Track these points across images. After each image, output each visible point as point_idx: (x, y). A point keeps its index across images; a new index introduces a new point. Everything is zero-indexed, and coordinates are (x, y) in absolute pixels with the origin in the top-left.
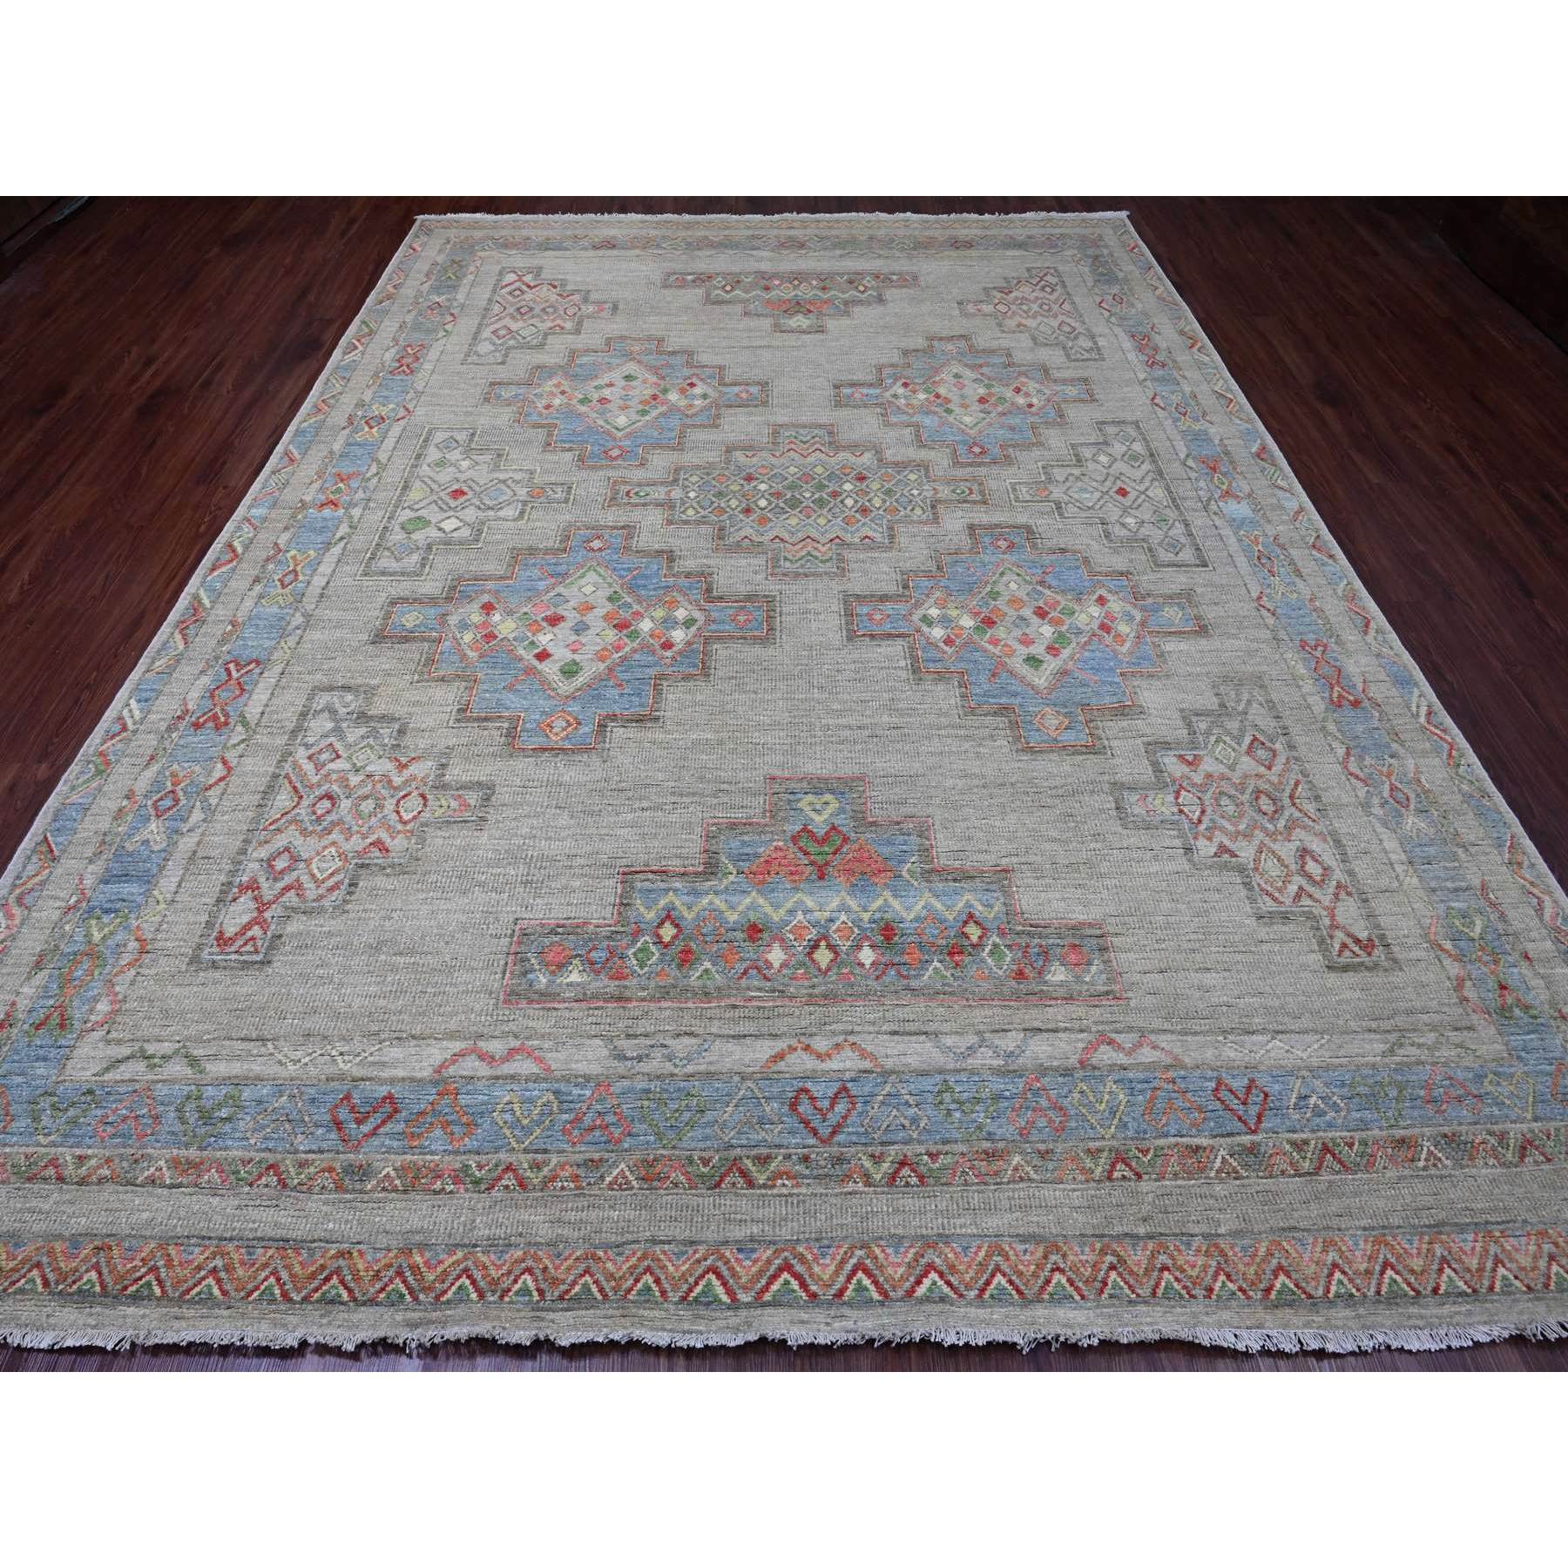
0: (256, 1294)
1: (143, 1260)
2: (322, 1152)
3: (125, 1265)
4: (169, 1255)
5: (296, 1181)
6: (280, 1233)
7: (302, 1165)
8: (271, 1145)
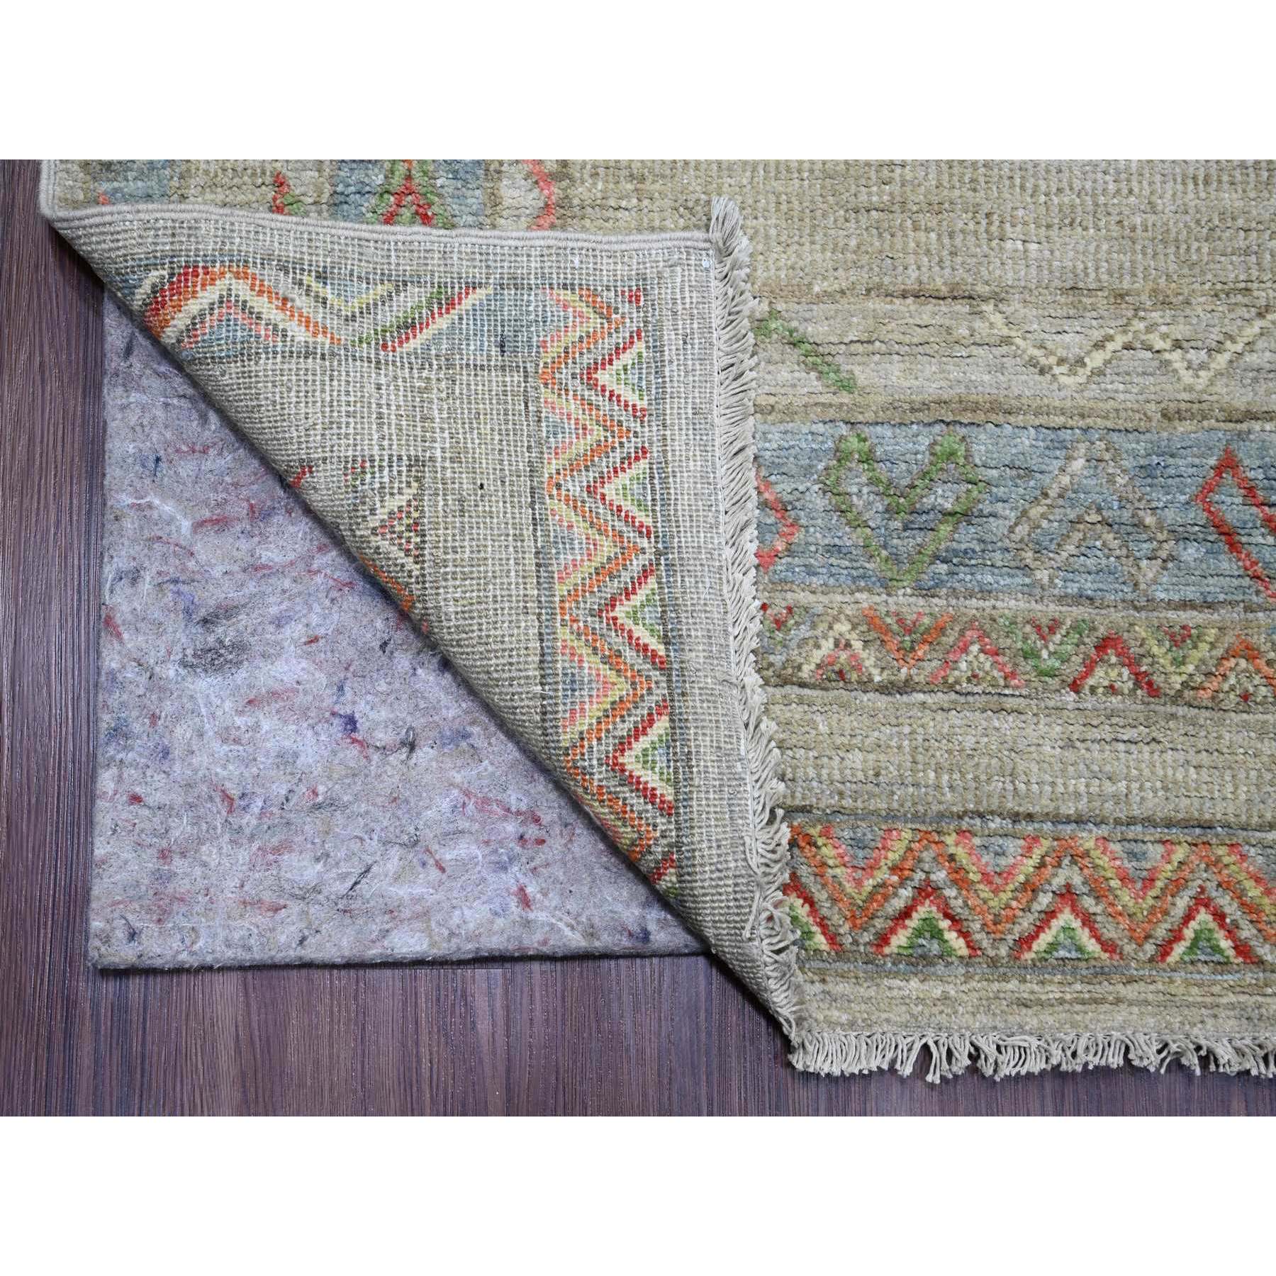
0: (1179, 949)
1: (894, 869)
2: (1210, 606)
3: (859, 883)
4: (952, 858)
5: (1177, 681)
6: (1185, 807)
7: (1180, 638)
8: (1089, 586)
